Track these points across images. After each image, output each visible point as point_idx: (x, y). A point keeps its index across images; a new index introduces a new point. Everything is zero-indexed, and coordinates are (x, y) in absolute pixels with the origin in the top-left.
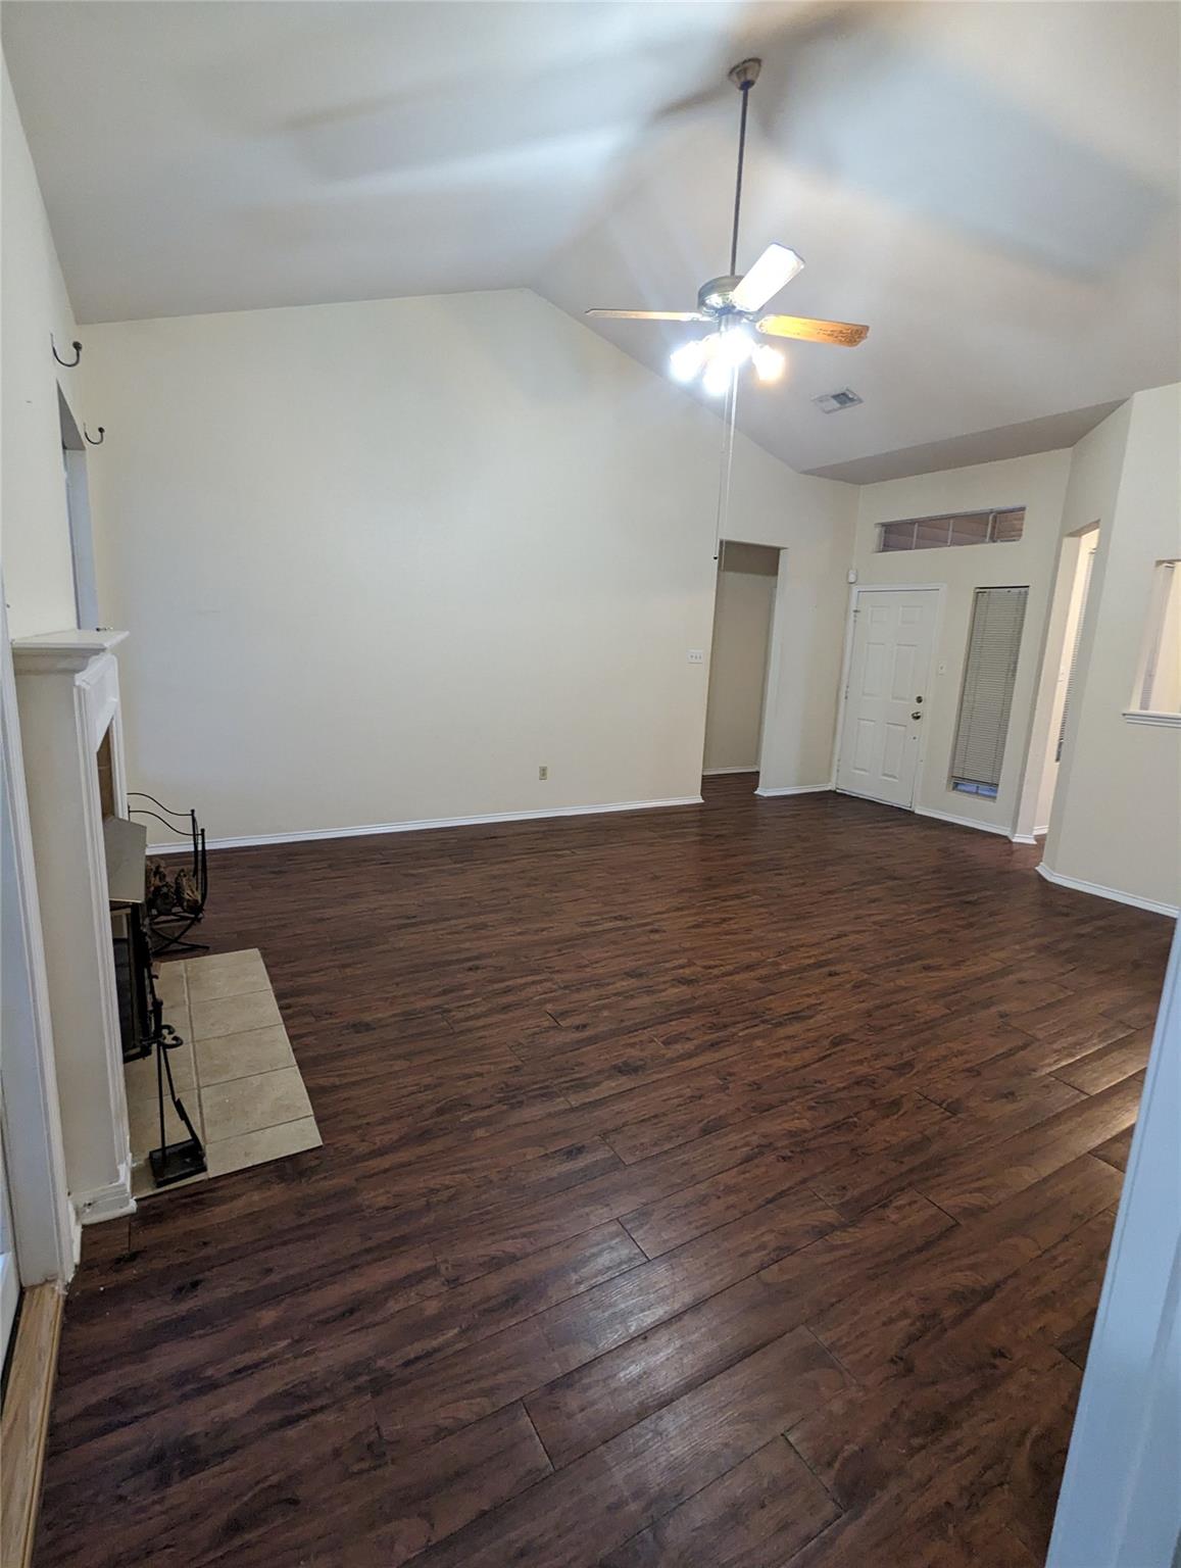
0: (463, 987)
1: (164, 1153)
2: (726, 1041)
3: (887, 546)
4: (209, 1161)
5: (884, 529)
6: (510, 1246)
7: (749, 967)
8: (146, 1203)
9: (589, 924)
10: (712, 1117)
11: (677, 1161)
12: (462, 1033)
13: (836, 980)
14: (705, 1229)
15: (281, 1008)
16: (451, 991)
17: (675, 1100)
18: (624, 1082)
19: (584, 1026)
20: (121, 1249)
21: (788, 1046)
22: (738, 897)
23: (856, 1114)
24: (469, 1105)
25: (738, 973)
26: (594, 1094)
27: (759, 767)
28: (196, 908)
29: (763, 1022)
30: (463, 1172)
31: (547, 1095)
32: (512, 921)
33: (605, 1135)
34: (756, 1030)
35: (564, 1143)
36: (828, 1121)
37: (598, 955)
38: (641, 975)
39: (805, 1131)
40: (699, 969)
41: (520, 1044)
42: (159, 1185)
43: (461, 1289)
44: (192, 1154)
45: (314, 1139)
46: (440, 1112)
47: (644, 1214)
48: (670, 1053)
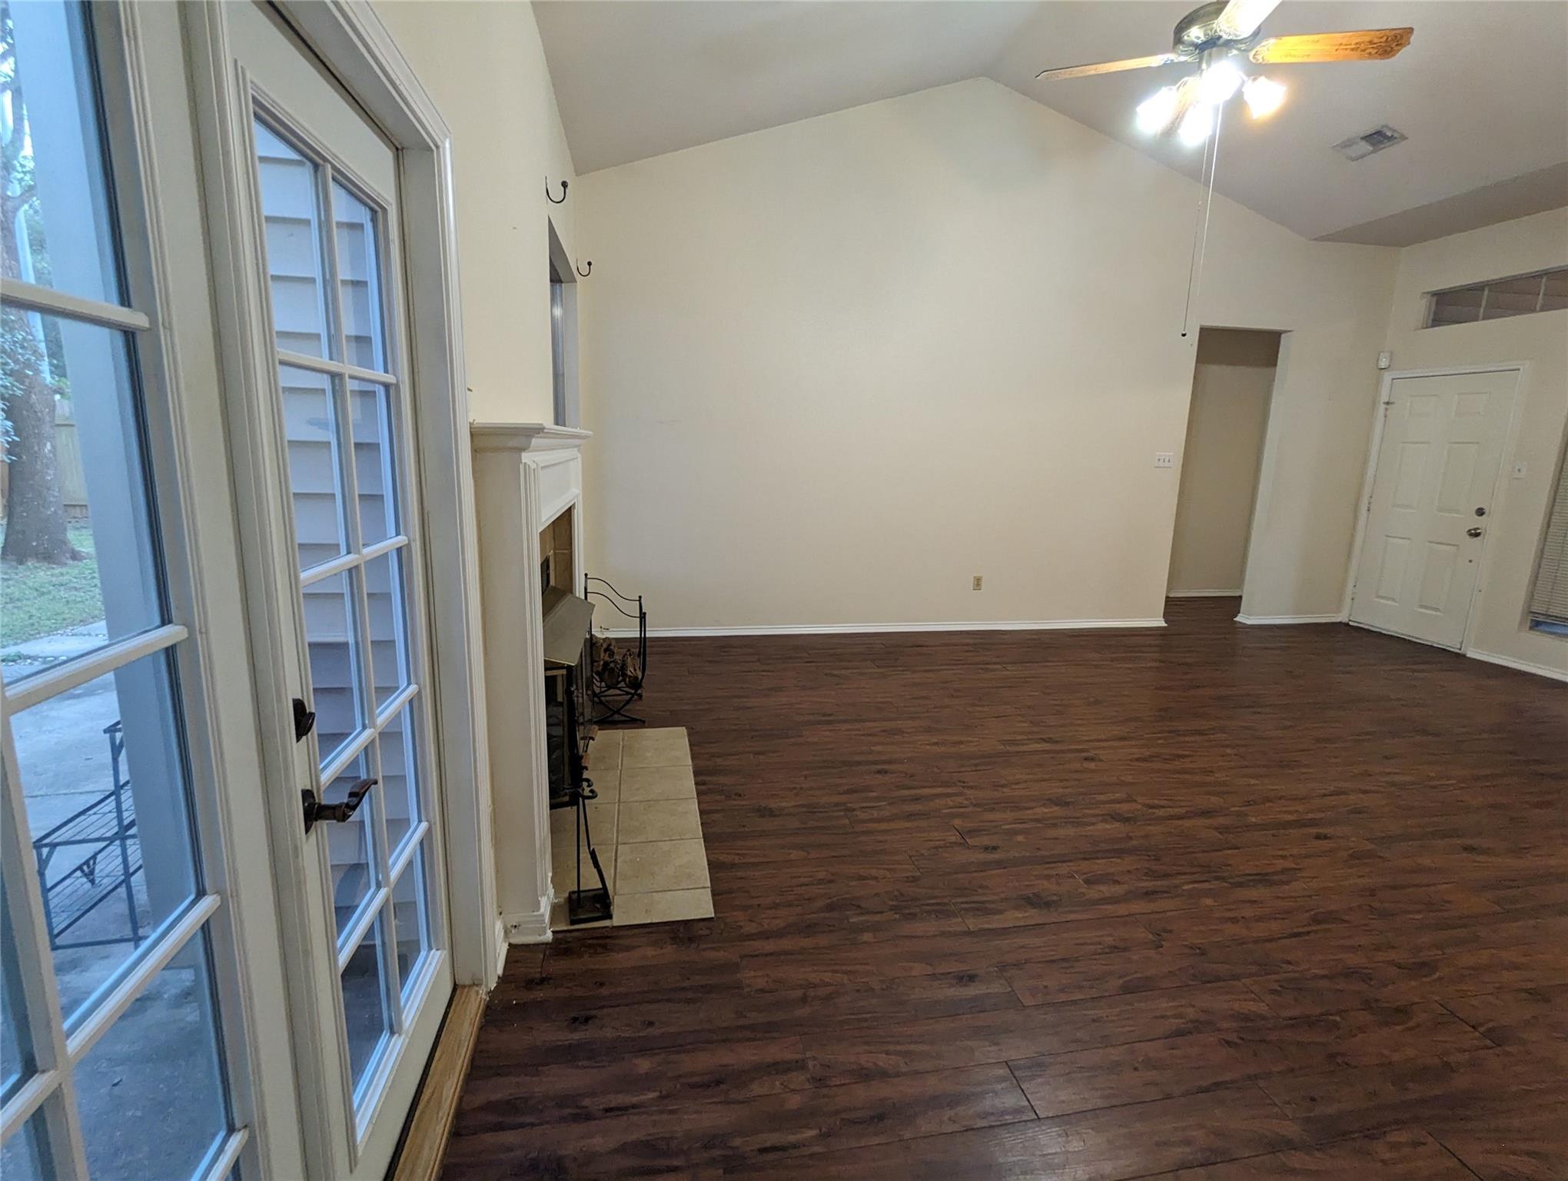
0: (868, 789)
1: (579, 895)
2: (1166, 892)
3: (1437, 320)
4: (616, 911)
5: (1435, 298)
6: (883, 1061)
7: (1206, 813)
8: (560, 936)
9: (1013, 743)
10: (1139, 975)
11: (1085, 1015)
12: (863, 833)
13: (1326, 845)
14: (1114, 1102)
15: (696, 784)
16: (855, 791)
17: (1092, 947)
18: (1033, 916)
19: (995, 848)
20: (535, 972)
21: (1248, 912)
22: (1201, 733)
23: (1340, 1012)
24: (859, 906)
25: (1189, 818)
26: (996, 922)
27: (1242, 591)
28: (636, 684)
29: (1217, 878)
30: (845, 973)
31: (942, 911)
32: (929, 730)
33: (1003, 967)
34: (1206, 885)
35: (954, 967)
36: (1296, 1012)
37: (1018, 777)
38: (1067, 804)
39: (1264, 1018)
40: (1139, 807)
41: (922, 855)
42: (573, 923)
43: (825, 1091)
44: (600, 902)
45: (708, 912)
46: (831, 908)
47: (1039, 1065)
48: (1093, 893)
